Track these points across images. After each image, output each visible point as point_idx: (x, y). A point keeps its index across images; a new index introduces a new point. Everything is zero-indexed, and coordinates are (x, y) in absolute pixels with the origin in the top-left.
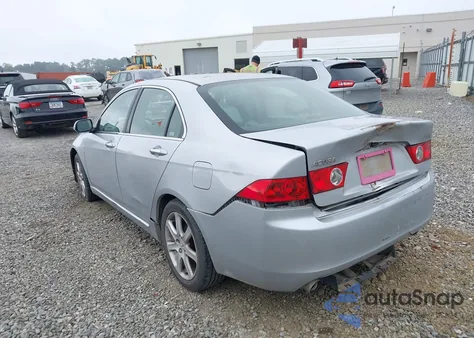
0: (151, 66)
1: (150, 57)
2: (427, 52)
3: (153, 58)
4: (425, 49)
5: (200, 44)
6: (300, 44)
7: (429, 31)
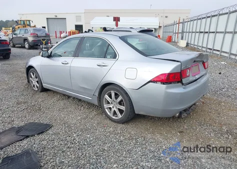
0: (30, 26)
1: (29, 21)
2: (166, 26)
3: (31, 22)
4: (165, 25)
5: (56, 16)
6: (117, 20)
7: (166, 17)
